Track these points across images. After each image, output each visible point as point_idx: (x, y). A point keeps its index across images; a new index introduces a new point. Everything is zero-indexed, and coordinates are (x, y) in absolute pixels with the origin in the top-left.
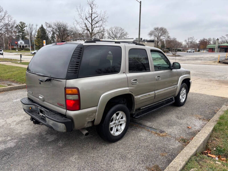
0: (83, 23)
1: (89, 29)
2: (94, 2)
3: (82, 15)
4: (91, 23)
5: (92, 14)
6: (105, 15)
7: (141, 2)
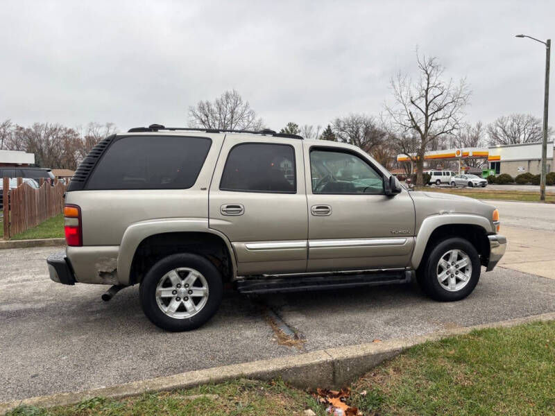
0: (405, 113)
1: (418, 125)
2: (434, 61)
3: (404, 94)
4: (424, 111)
5: (428, 89)
6: (463, 87)
7: (549, 41)
